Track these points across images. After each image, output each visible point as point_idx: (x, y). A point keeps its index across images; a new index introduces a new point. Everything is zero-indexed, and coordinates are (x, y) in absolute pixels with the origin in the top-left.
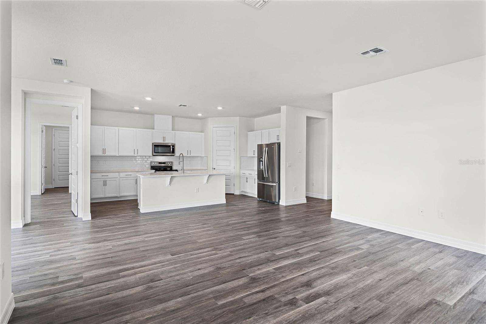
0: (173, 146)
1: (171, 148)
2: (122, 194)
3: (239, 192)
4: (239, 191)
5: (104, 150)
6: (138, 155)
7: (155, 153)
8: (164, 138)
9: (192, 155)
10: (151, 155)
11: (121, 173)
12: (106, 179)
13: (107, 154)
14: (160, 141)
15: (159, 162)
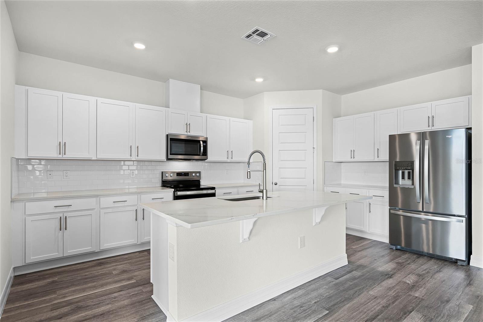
0: (205, 142)
1: (202, 145)
2: (105, 246)
5: (62, 147)
6: (139, 158)
7: (171, 154)
8: (188, 125)
9: (234, 159)
10: (164, 158)
11: (101, 199)
12: (65, 215)
13: (69, 155)
15: (177, 173)
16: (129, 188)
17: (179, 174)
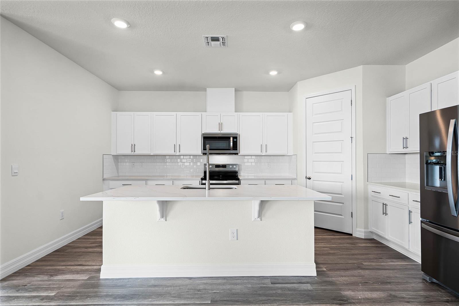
0: (235, 138)
1: (232, 140)
3: (365, 232)
4: (363, 230)
7: (204, 150)
8: (221, 125)
9: (269, 153)
10: (200, 153)
13: (137, 152)
14: (213, 130)
15: (216, 165)
16: (187, 176)
17: (218, 166)
